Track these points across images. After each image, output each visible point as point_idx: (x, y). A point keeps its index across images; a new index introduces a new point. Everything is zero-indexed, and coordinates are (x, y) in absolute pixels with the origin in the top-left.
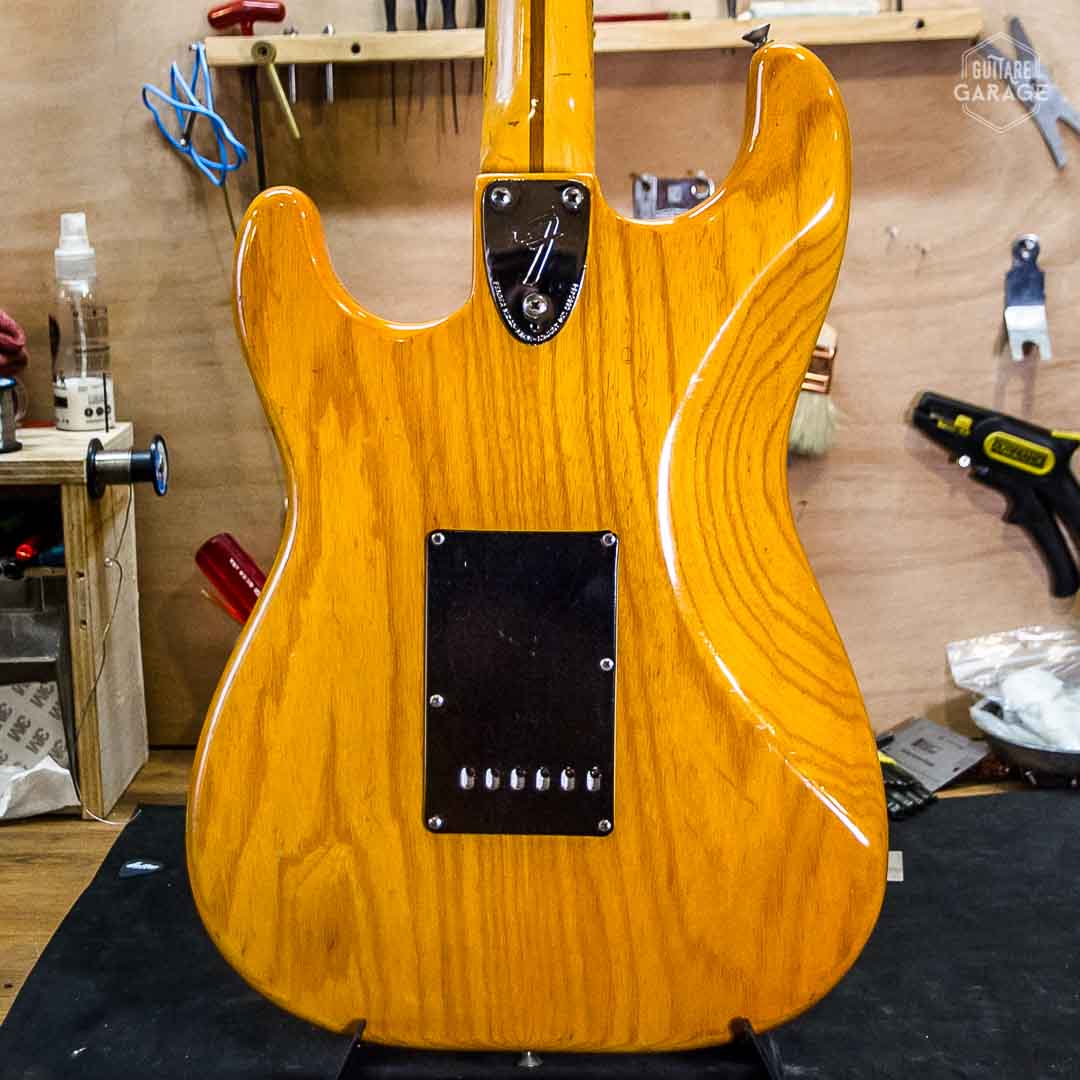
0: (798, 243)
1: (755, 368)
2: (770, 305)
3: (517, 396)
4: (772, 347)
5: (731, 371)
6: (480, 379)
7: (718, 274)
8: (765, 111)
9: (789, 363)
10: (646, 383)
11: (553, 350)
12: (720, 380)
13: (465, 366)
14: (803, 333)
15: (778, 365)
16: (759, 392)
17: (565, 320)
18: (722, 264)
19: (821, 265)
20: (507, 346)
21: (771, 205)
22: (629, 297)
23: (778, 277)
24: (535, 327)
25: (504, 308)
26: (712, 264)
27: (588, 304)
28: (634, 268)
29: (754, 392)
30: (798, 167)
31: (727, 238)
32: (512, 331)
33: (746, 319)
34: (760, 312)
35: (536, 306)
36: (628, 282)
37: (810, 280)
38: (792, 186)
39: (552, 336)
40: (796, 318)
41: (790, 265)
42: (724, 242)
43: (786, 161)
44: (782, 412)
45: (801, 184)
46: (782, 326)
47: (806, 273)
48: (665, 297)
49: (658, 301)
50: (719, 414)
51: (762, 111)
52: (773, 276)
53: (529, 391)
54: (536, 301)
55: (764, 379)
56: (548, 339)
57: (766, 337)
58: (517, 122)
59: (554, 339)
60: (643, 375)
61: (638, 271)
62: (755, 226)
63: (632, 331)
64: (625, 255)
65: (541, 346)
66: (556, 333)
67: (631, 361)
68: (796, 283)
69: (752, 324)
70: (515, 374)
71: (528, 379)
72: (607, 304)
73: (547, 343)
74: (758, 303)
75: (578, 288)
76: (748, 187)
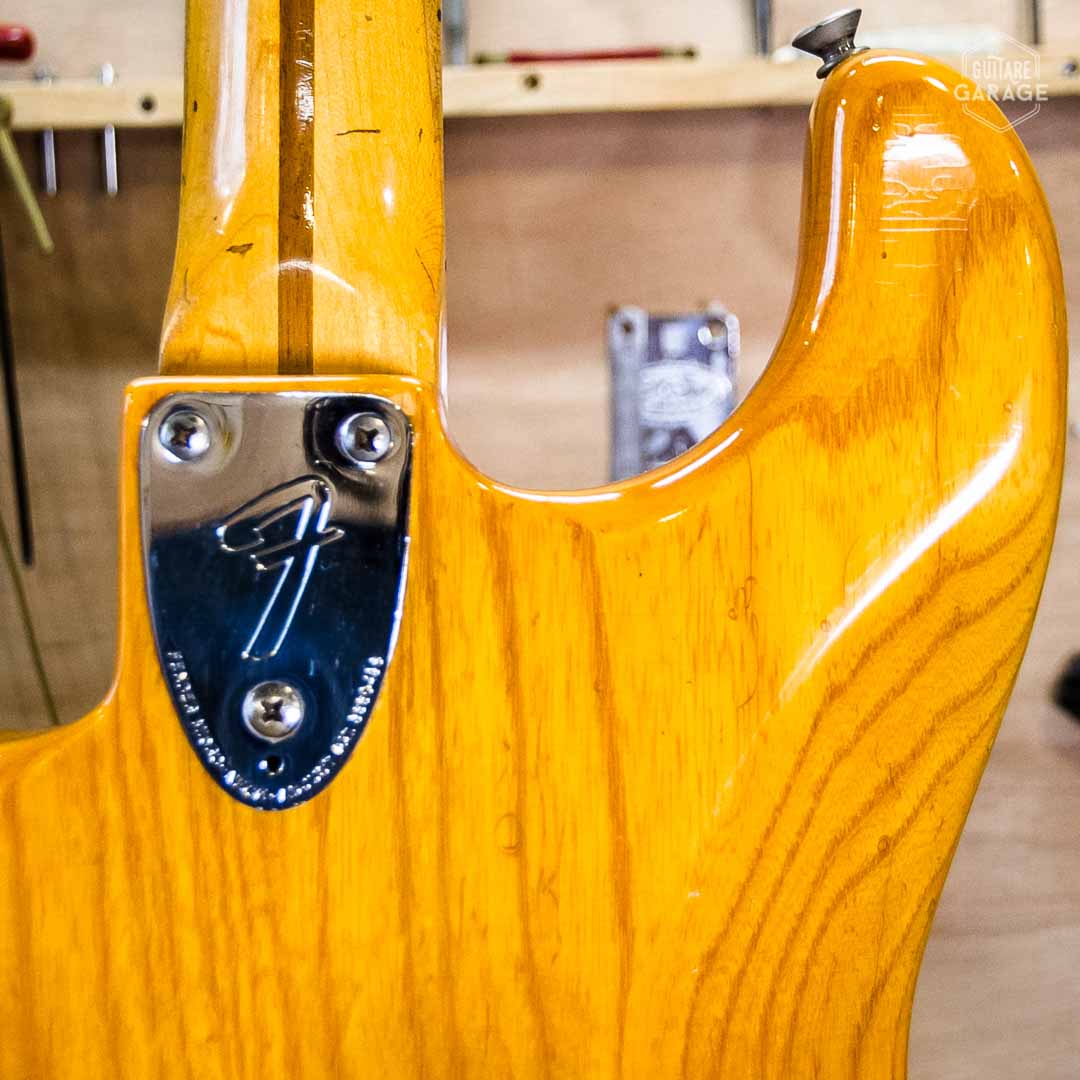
0: (938, 550)
1: (830, 855)
2: (868, 705)
3: (231, 935)
4: (871, 805)
5: (772, 868)
6: (136, 895)
7: (737, 631)
8: (853, 223)
9: (915, 837)
10: (556, 901)
11: (320, 821)
12: (743, 891)
13: (100, 860)
14: (950, 765)
15: (887, 847)
16: (842, 916)
17: (349, 750)
18: (745, 604)
19: (993, 603)
20: (205, 812)
21: (869, 454)
22: (513, 687)
23: (889, 634)
24: (273, 766)
25: (195, 717)
26: (721, 603)
27: (410, 704)
28: (523, 615)
29: (829, 913)
30: (938, 365)
31: (761, 538)
32: (216, 774)
33: (809, 741)
34: (843, 722)
35: (274, 713)
36: (510, 647)
37: (967, 640)
38: (922, 410)
39: (317, 789)
40: (932, 731)
41: (918, 606)
42: (753, 548)
43: (907, 350)
44: (897, 953)
45: (946, 408)
46: (898, 754)
47: (958, 623)
48: (602, 688)
49: (585, 697)
50: (742, 973)
51: (844, 221)
52: (876, 633)
53: (262, 925)
54: (275, 699)
55: (852, 883)
56: (306, 796)
57: (858, 780)
58: (250, 246)
59: (322, 794)
60: (548, 883)
61: (534, 623)
62: (829, 509)
63: (520, 772)
64: (502, 577)
65: (291, 813)
66: (327, 780)
67: (518, 849)
68: (933, 648)
69: (823, 753)
70: (224, 882)
71: (258, 895)
72: (456, 707)
73: (304, 805)
74: (836, 703)
75: (382, 668)
76: (814, 411)
